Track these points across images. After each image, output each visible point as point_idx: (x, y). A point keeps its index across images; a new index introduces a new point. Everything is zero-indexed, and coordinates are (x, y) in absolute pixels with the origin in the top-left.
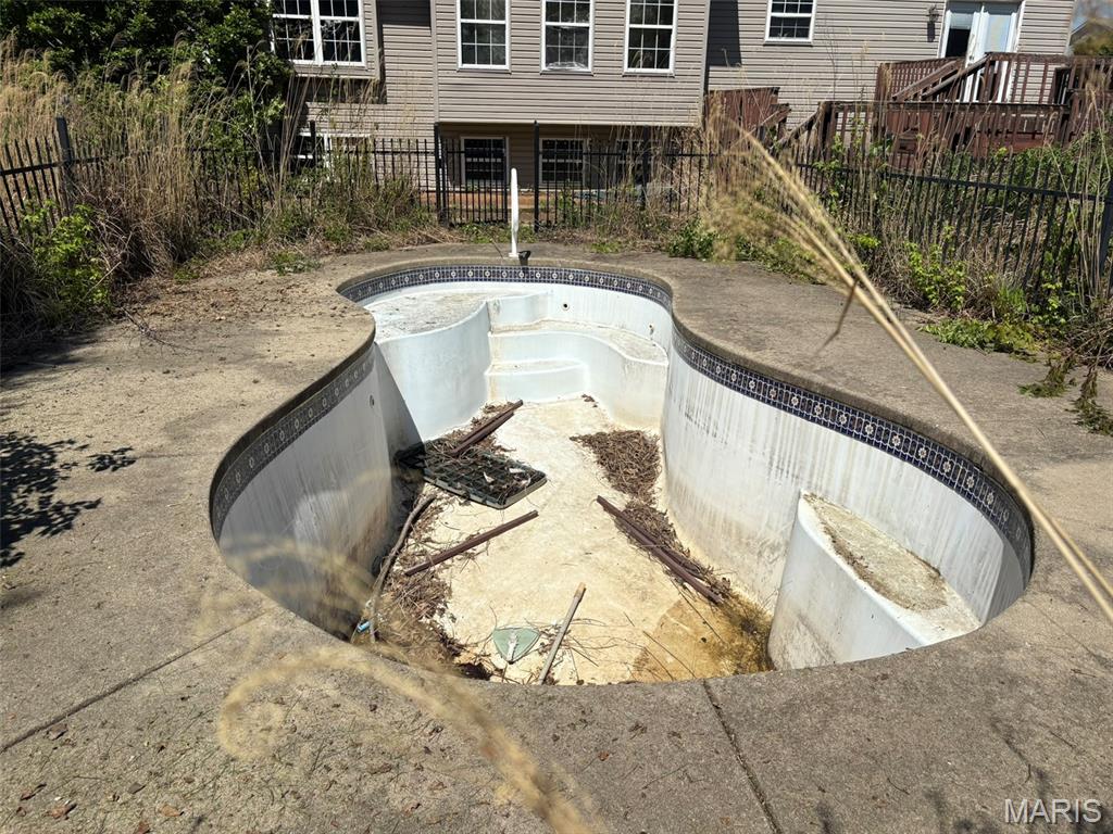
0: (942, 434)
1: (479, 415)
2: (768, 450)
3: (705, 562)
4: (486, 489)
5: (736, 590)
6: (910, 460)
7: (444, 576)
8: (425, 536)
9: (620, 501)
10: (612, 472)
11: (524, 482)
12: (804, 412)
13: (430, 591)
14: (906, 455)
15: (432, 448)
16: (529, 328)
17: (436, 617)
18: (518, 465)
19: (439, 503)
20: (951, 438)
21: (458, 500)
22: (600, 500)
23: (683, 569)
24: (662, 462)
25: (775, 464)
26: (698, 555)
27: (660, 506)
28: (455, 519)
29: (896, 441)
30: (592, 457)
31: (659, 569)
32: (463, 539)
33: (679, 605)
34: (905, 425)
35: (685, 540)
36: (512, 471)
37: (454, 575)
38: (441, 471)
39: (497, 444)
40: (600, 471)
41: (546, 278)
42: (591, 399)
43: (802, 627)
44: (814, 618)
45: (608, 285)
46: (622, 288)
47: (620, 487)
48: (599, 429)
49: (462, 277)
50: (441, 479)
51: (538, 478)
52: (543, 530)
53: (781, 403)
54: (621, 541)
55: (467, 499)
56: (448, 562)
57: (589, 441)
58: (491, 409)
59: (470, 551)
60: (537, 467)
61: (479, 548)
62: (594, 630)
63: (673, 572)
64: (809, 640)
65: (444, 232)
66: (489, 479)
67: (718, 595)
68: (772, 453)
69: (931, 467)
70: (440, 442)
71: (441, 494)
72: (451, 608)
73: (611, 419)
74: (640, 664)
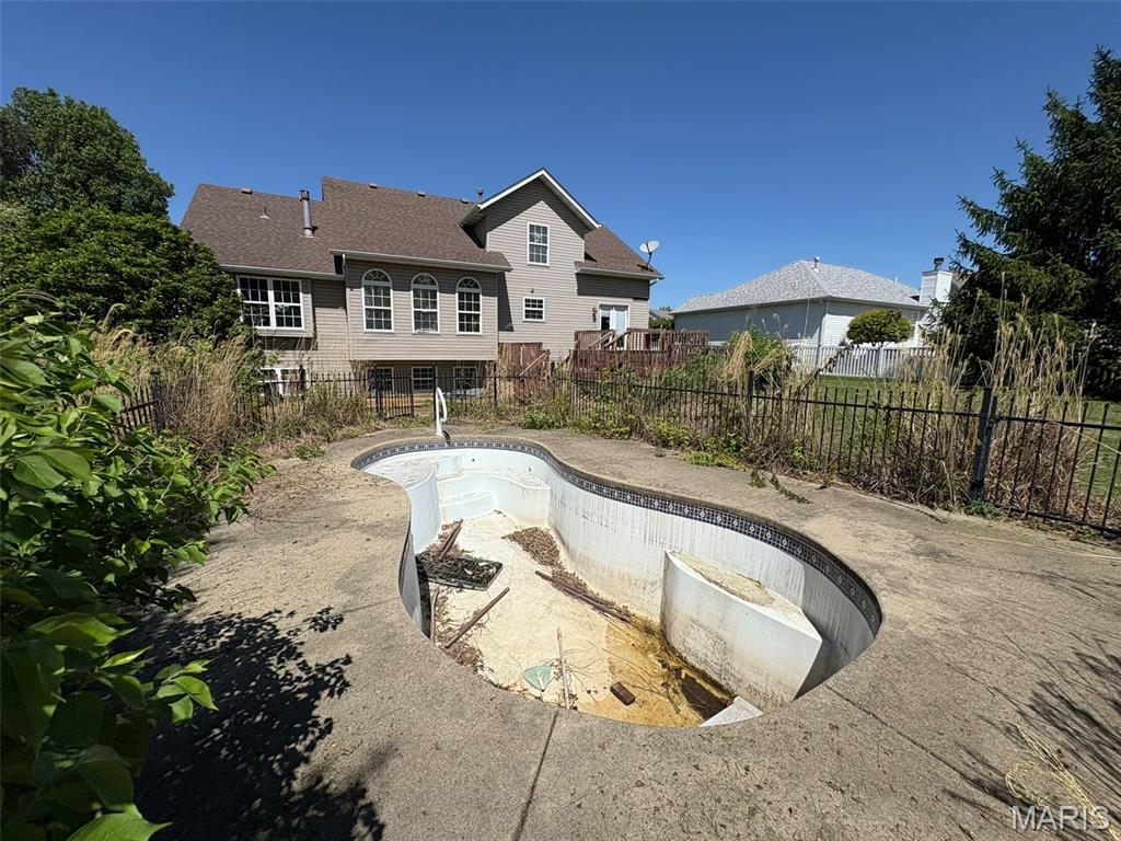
0: (746, 513)
1: (441, 532)
2: (642, 531)
3: (609, 598)
4: (472, 580)
5: (632, 611)
6: (728, 527)
7: (470, 642)
8: (445, 618)
9: (548, 571)
10: (535, 554)
11: (491, 570)
12: (663, 508)
13: (468, 655)
14: (727, 524)
15: (423, 558)
16: (455, 476)
17: (480, 672)
18: (481, 561)
19: (443, 594)
20: (752, 515)
21: (455, 590)
22: (537, 573)
23: (602, 606)
24: (558, 543)
25: (648, 537)
26: (604, 595)
27: (570, 570)
28: (459, 604)
29: (719, 519)
30: (520, 547)
31: (588, 607)
32: (471, 614)
33: (609, 627)
34: (724, 510)
35: (593, 588)
36: (481, 564)
37: (476, 639)
38: (436, 572)
39: (461, 549)
40: (527, 555)
41: (461, 446)
42: (500, 512)
43: (695, 627)
44: (703, 620)
45: (499, 447)
46: (507, 448)
47: (542, 562)
48: (514, 530)
49: (412, 449)
50: (440, 577)
51: (499, 567)
52: (518, 598)
53: (648, 505)
54: (561, 595)
55: (461, 587)
56: (469, 632)
57: (514, 537)
58: (447, 527)
59: (479, 622)
60: (495, 560)
61: (485, 618)
62: (578, 656)
63: (596, 608)
64: (702, 633)
65: (383, 423)
66: (470, 573)
67: (624, 616)
68: (645, 532)
69: (743, 530)
70: (427, 553)
71: (442, 588)
72: (486, 664)
73: (517, 523)
74: (612, 668)
